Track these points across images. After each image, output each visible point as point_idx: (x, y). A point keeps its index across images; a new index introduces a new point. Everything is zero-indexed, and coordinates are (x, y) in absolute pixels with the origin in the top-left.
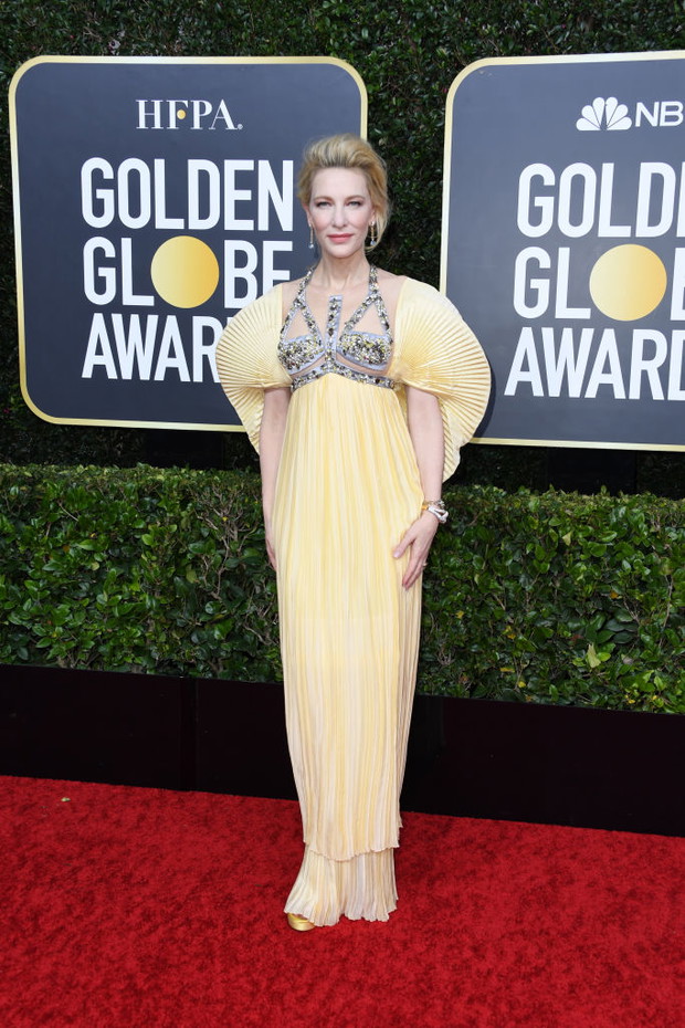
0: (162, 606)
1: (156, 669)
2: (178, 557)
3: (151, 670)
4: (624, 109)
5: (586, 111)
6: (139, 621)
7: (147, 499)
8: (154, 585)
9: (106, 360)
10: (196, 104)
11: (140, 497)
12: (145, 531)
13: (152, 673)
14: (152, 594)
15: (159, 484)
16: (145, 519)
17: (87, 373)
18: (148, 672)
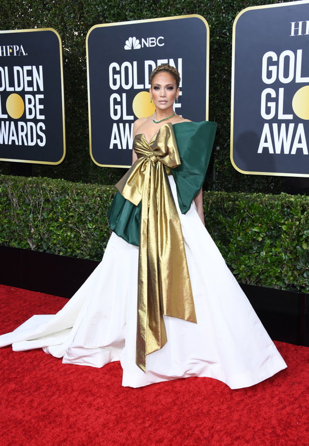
0: (290, 259)
1: (286, 288)
2: (299, 236)
3: (284, 288)
4: (138, 41)
5: (127, 42)
6: (279, 265)
7: (286, 209)
8: (287, 249)
9: (269, 145)
10: (15, 46)
11: (282, 208)
12: (284, 224)
13: (285, 290)
14: (286, 253)
15: (291, 203)
16: (284, 218)
17: (260, 151)
18: (282, 289)
